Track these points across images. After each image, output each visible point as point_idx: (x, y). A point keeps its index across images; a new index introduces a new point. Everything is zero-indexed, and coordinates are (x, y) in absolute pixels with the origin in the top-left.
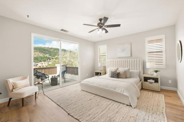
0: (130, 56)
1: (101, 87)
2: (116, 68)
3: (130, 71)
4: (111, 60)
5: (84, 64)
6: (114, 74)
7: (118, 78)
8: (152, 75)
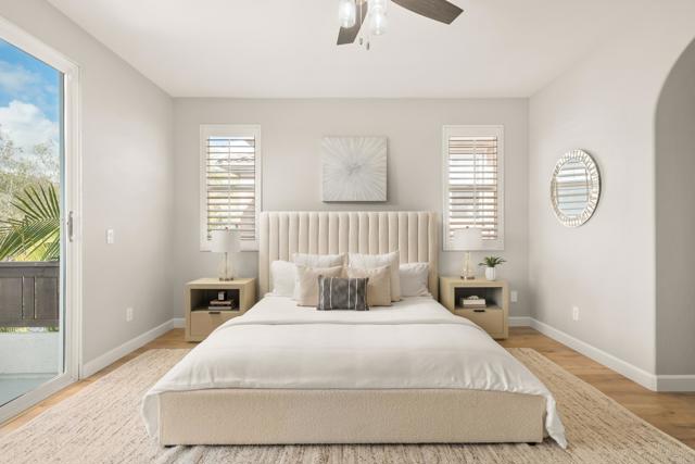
0: (385, 199)
1: (361, 383)
2: (333, 257)
3: (403, 266)
4: (291, 214)
5: (110, 239)
6: (343, 290)
7: (367, 308)
8: (473, 278)
